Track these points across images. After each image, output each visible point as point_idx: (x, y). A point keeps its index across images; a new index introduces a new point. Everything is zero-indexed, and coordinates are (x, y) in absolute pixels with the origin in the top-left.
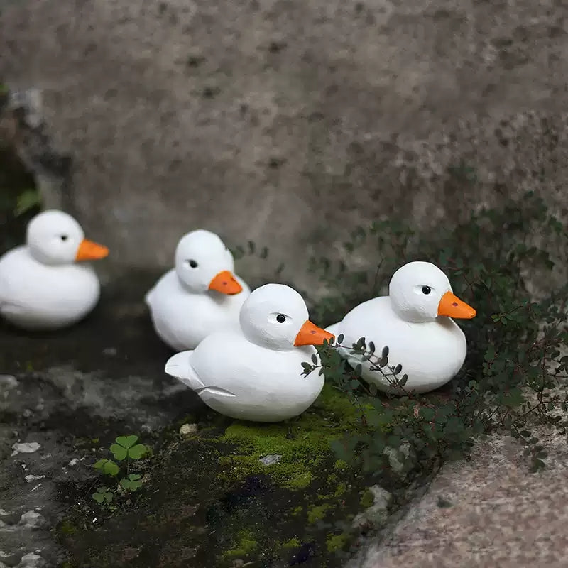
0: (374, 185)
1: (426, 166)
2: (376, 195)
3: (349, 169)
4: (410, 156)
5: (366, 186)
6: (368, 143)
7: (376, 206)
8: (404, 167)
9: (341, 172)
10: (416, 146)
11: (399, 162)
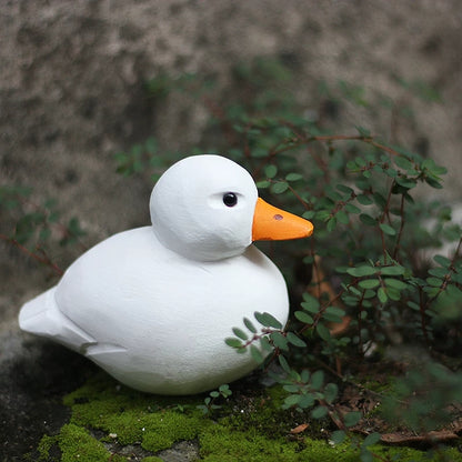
0: (80, 93)
1: (162, 46)
2: (87, 110)
3: (29, 73)
4: (130, 33)
5: (67, 96)
6: (51, 23)
7: (92, 128)
8: (123, 53)
9: (16, 82)
10: (135, 14)
11: (114, 46)
